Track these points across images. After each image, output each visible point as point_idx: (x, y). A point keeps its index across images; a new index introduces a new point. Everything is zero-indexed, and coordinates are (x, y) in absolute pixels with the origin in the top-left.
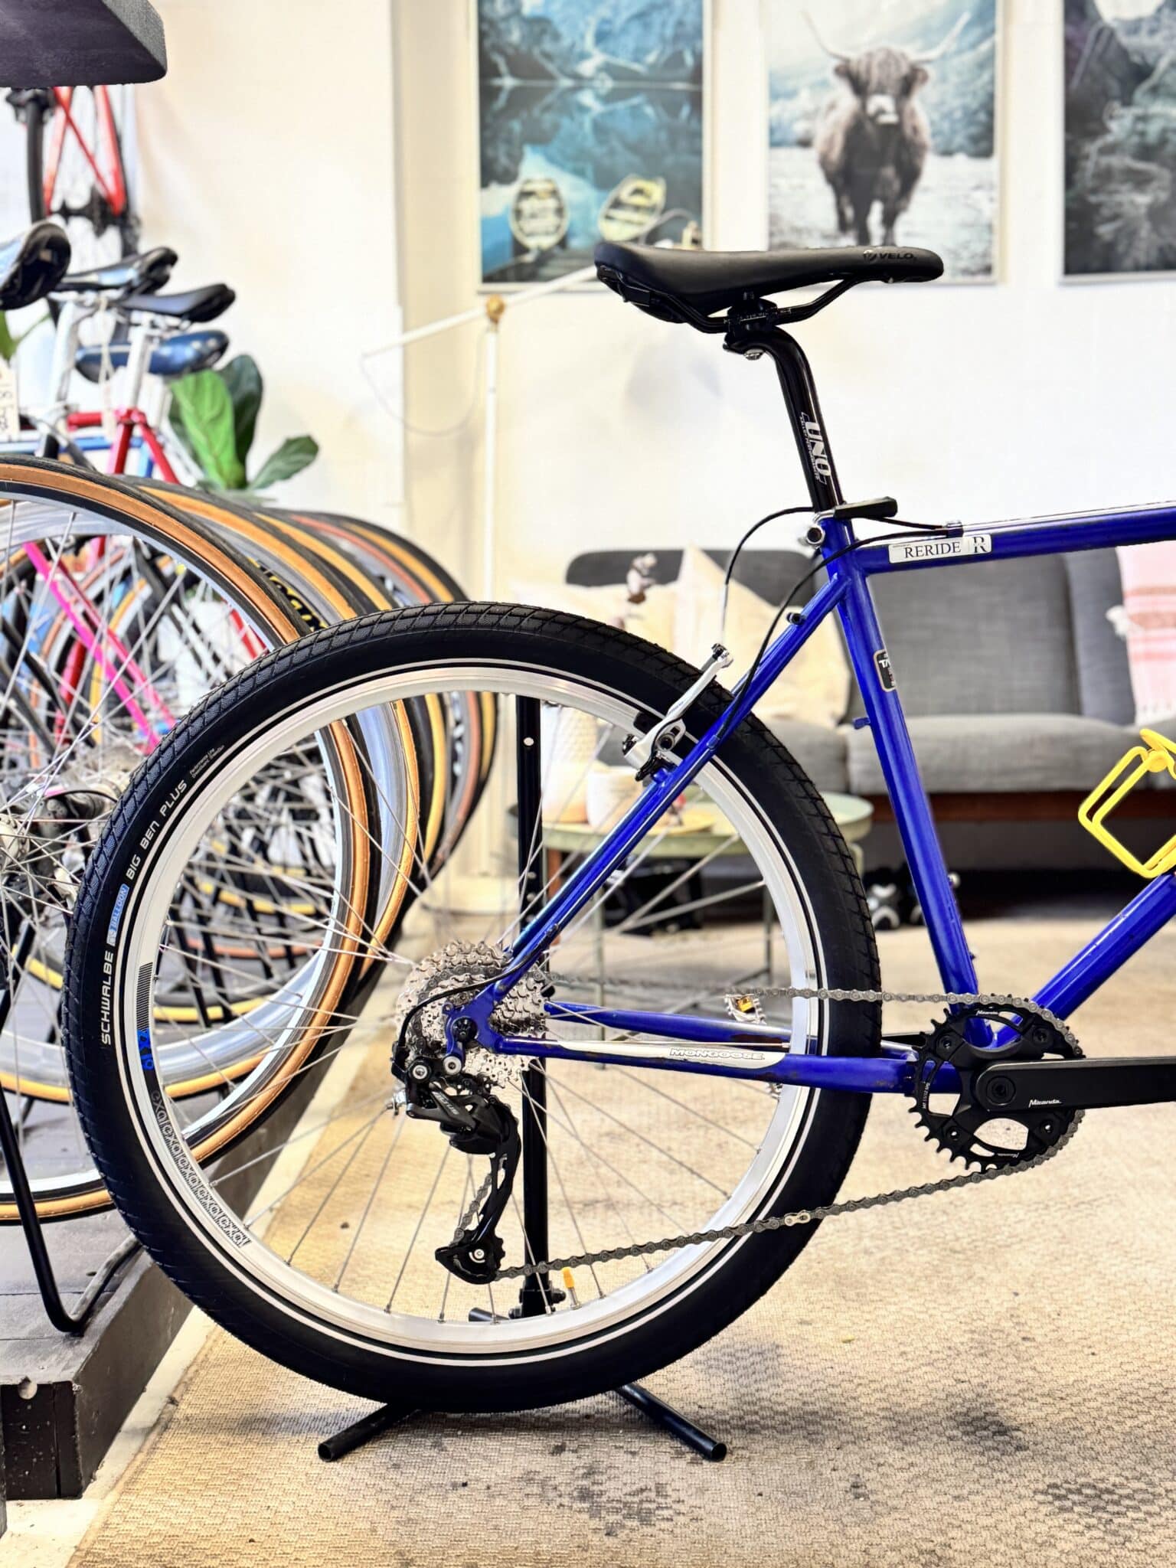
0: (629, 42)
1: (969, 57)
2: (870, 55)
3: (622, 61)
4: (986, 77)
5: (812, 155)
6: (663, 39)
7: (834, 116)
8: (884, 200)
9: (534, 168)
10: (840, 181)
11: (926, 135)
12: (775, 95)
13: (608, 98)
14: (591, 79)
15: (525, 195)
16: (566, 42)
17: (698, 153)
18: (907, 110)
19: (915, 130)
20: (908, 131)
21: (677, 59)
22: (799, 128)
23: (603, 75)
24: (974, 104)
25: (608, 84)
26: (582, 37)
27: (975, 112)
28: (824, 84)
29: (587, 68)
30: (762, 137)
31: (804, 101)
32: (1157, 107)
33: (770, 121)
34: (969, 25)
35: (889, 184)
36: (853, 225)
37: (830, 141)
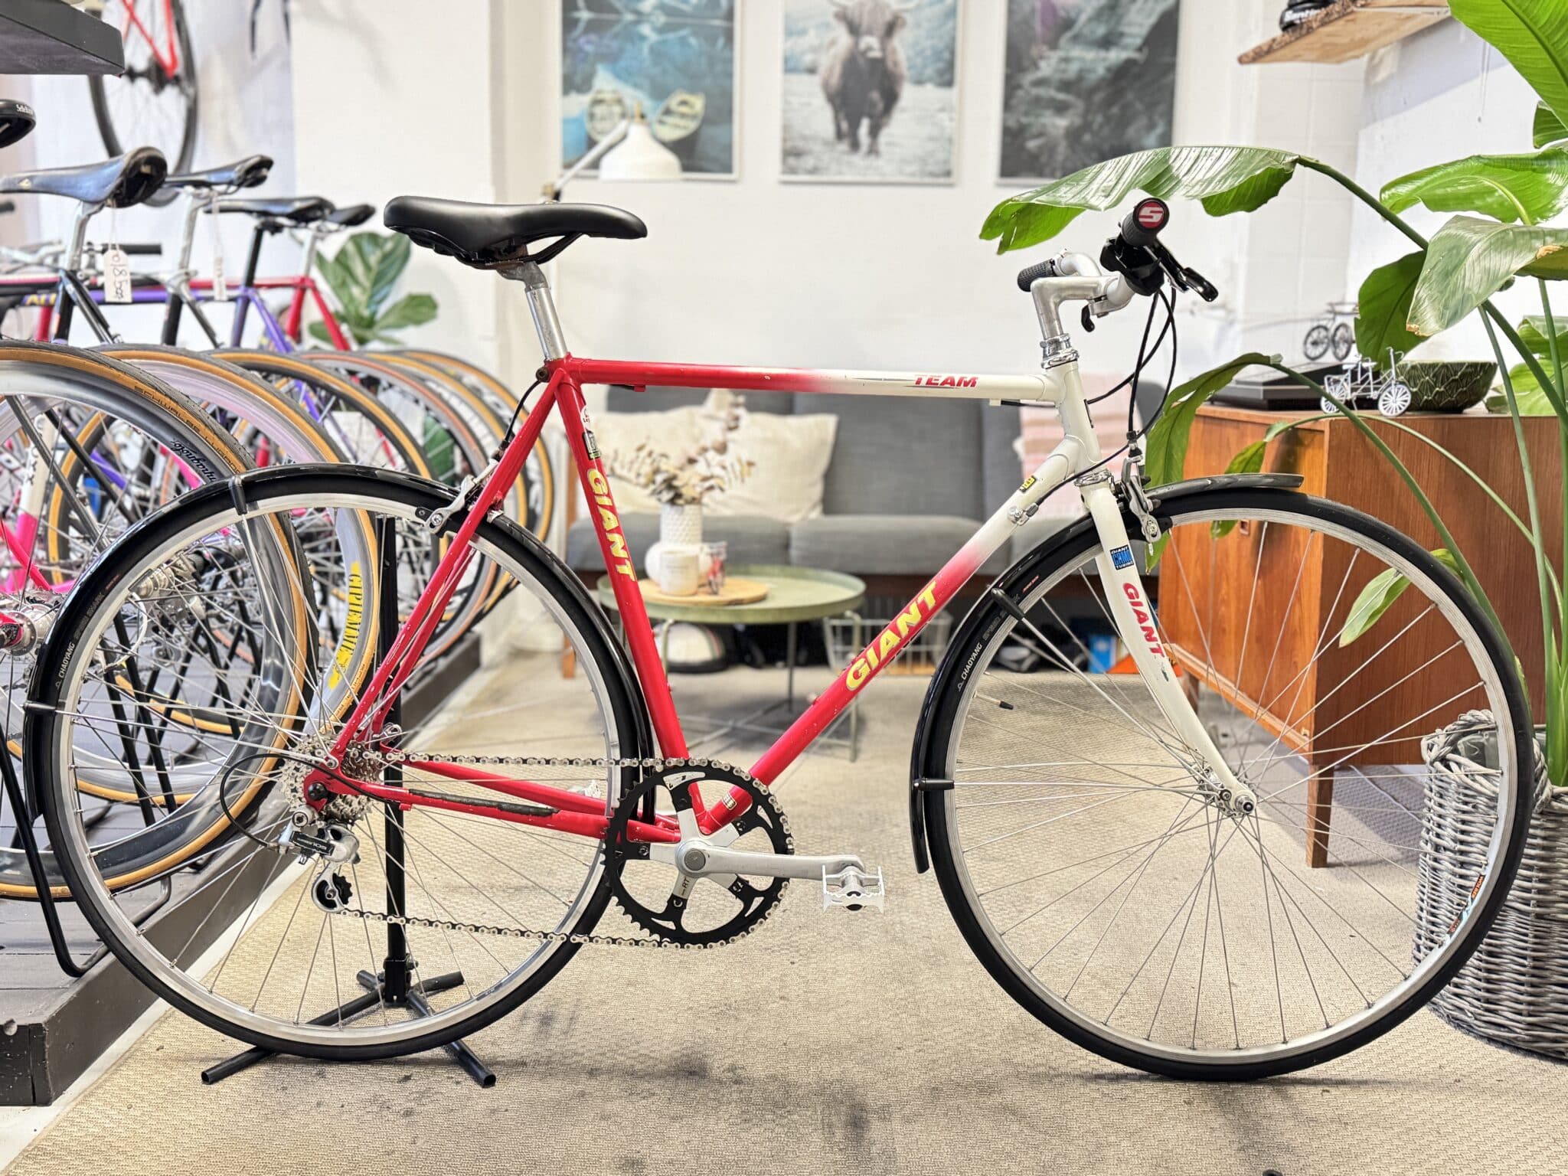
1: (938, 9)
2: (861, 5)
4: (950, 24)
5: (816, 81)
7: (833, 51)
8: (871, 117)
9: (604, 82)
10: (838, 101)
11: (904, 68)
12: (789, 33)
13: (661, 30)
14: (649, 15)
15: (598, 102)
17: (729, 75)
18: (889, 48)
19: (896, 64)
20: (890, 64)
21: (714, 2)
22: (808, 59)
23: (658, 12)
24: (941, 45)
25: (661, 19)
27: (941, 52)
28: (827, 26)
29: (646, 6)
30: (778, 66)
31: (811, 38)
32: (1077, 52)
33: (785, 52)
35: (873, 105)
36: (847, 135)
37: (831, 70)
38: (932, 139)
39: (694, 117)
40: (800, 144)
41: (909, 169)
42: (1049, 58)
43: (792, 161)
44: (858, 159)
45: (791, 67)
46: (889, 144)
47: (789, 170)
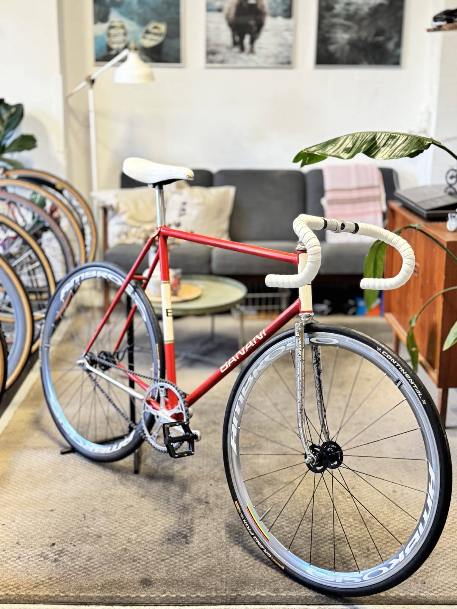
5: (222, 16)
7: (231, 1)
8: (251, 33)
9: (115, 17)
10: (234, 27)
11: (267, 9)
17: (178, 13)
19: (263, 7)
20: (259, 7)
22: (218, 4)
30: (203, 8)
33: (207, 1)
35: (251, 27)
37: (230, 10)
38: (281, 45)
39: (161, 35)
40: (215, 48)
41: (269, 60)
43: (211, 57)
44: (244, 56)
45: (209, 9)
46: (260, 48)
47: (209, 61)
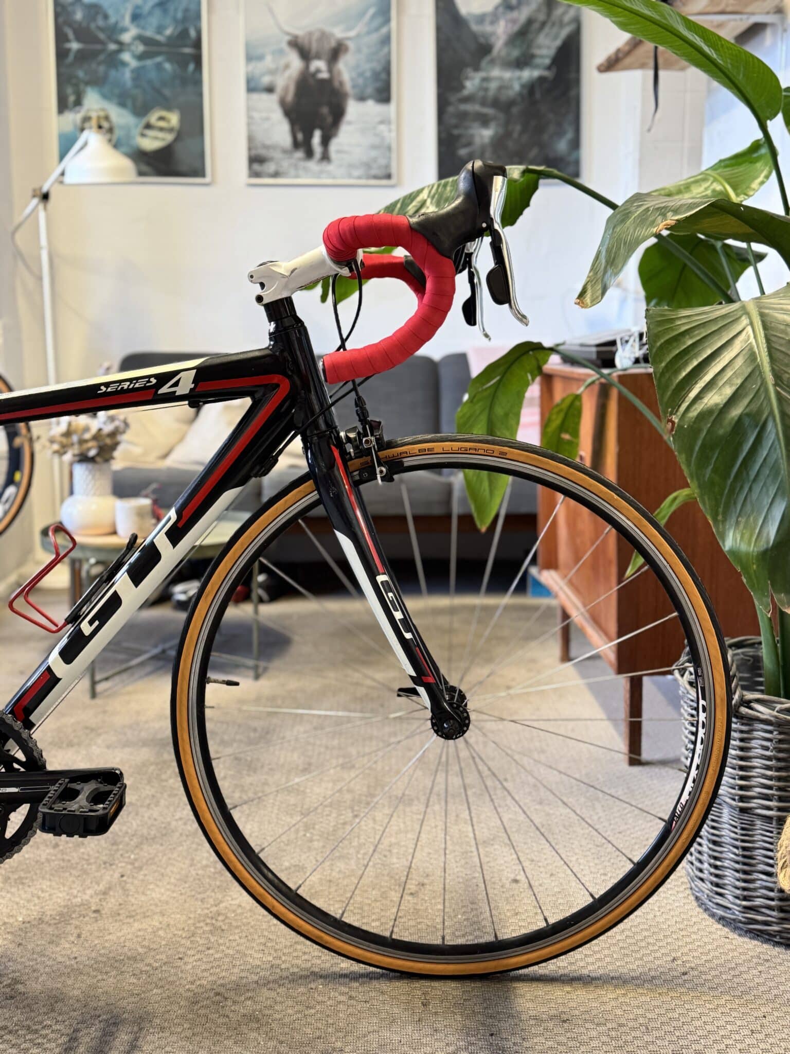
0: (154, 21)
1: (375, 37)
2: (310, 34)
3: (149, 33)
4: (386, 50)
6: (175, 20)
7: (287, 73)
8: (322, 128)
10: (293, 115)
11: (348, 87)
12: (250, 58)
13: (141, 57)
14: (129, 45)
15: (86, 119)
16: (112, 20)
17: (200, 95)
18: (335, 70)
19: (341, 84)
20: (336, 84)
21: (184, 34)
22: (266, 80)
23: (137, 43)
24: (378, 68)
25: (140, 48)
26: (123, 17)
27: (378, 73)
28: (281, 52)
29: (126, 37)
31: (269, 61)
32: (496, 72)
33: (247, 74)
34: (374, 17)
35: (323, 118)
36: (303, 145)
37: (286, 89)
38: (374, 147)
39: (171, 130)
40: (263, 152)
41: (356, 173)
42: (472, 79)
43: (256, 167)
44: (312, 165)
45: (252, 88)
46: (339, 152)
47: (255, 174)
